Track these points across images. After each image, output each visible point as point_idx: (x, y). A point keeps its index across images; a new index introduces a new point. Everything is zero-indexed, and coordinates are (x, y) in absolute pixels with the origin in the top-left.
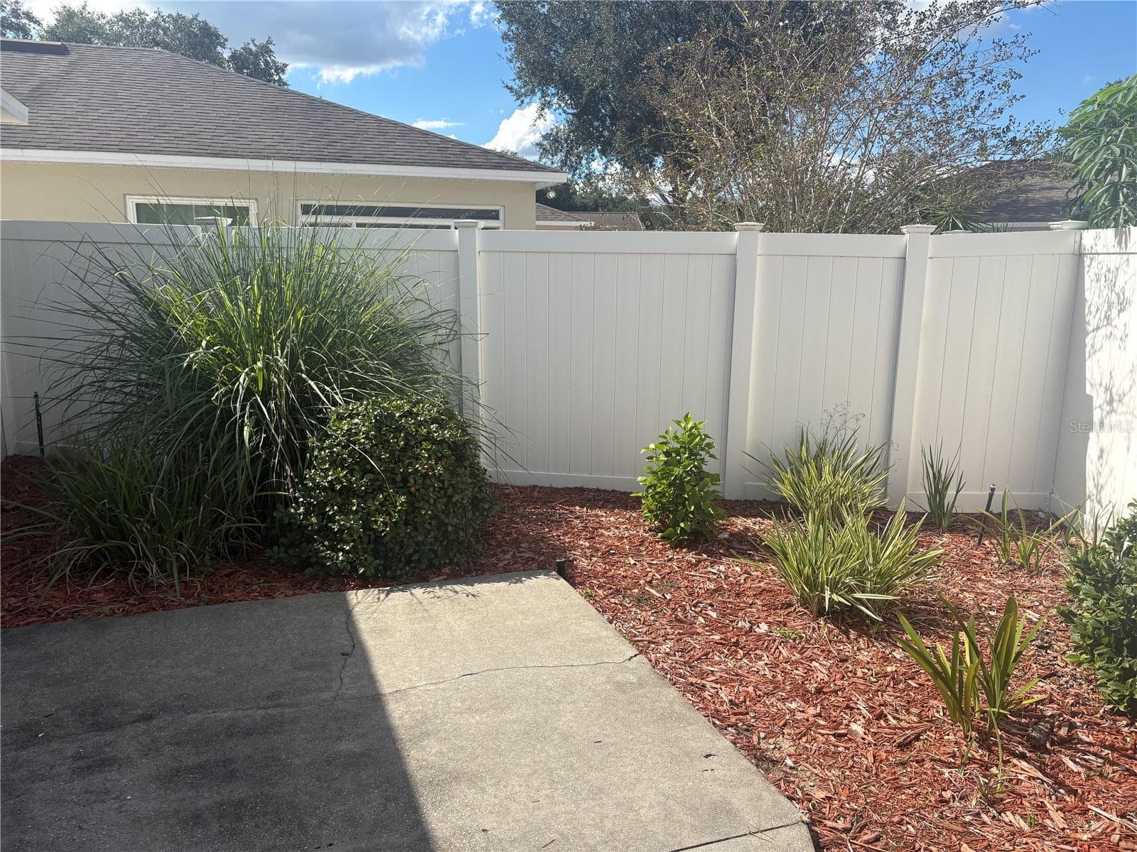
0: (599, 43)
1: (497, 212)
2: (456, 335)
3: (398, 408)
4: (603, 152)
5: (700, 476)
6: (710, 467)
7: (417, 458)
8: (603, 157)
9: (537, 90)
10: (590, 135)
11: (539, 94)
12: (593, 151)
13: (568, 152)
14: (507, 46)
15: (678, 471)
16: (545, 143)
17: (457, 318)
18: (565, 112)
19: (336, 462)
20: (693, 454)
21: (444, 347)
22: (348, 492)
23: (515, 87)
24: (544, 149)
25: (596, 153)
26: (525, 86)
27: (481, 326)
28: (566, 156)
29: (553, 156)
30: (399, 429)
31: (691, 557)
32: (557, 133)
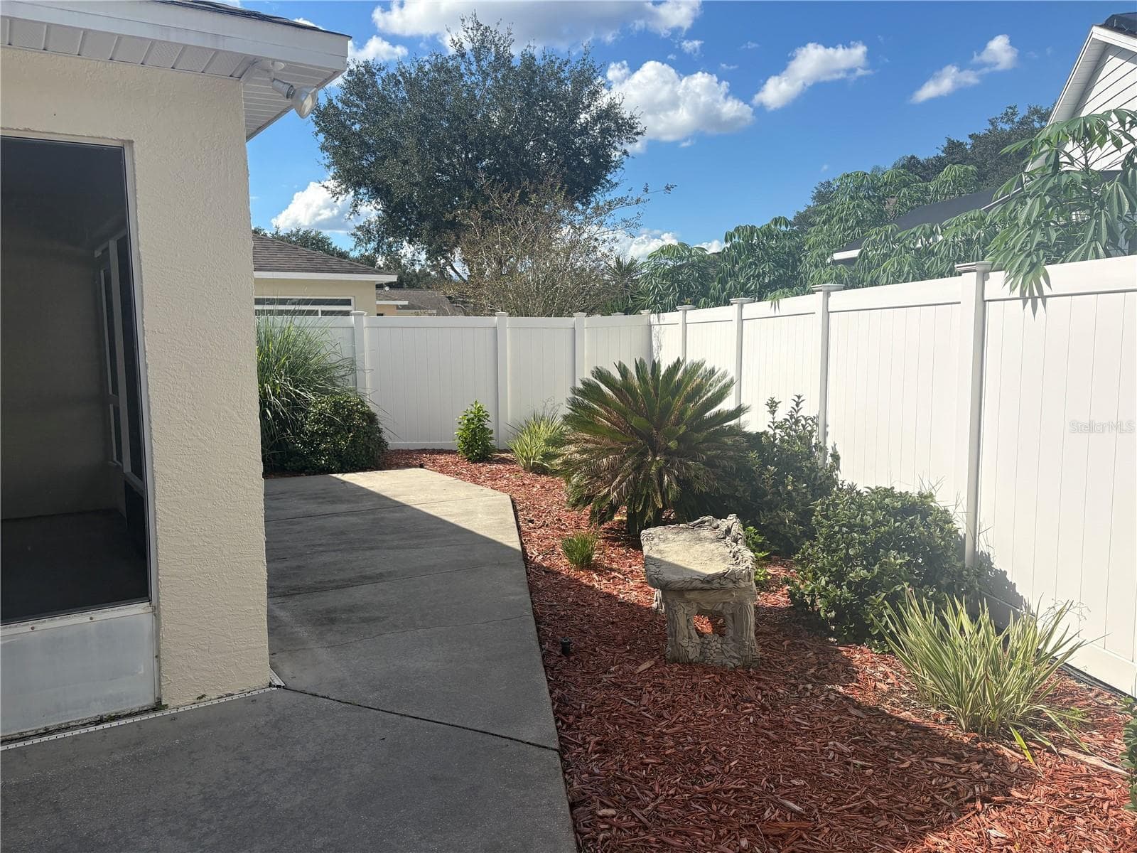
0: (405, 163)
1: (350, 300)
2: (353, 371)
3: (342, 399)
4: (410, 242)
5: (484, 430)
6: (488, 426)
7: (354, 419)
8: (411, 246)
9: (350, 190)
10: (397, 227)
11: (352, 193)
12: (402, 241)
13: (380, 241)
14: (325, 155)
15: (472, 426)
16: (359, 233)
17: (353, 362)
18: (375, 208)
19: (317, 422)
20: (479, 420)
21: (347, 377)
22: (325, 434)
23: (331, 186)
24: (358, 238)
25: (405, 243)
26: (339, 186)
27: (368, 366)
28: (378, 244)
29: (366, 244)
30: (344, 408)
31: (481, 465)
32: (369, 225)
